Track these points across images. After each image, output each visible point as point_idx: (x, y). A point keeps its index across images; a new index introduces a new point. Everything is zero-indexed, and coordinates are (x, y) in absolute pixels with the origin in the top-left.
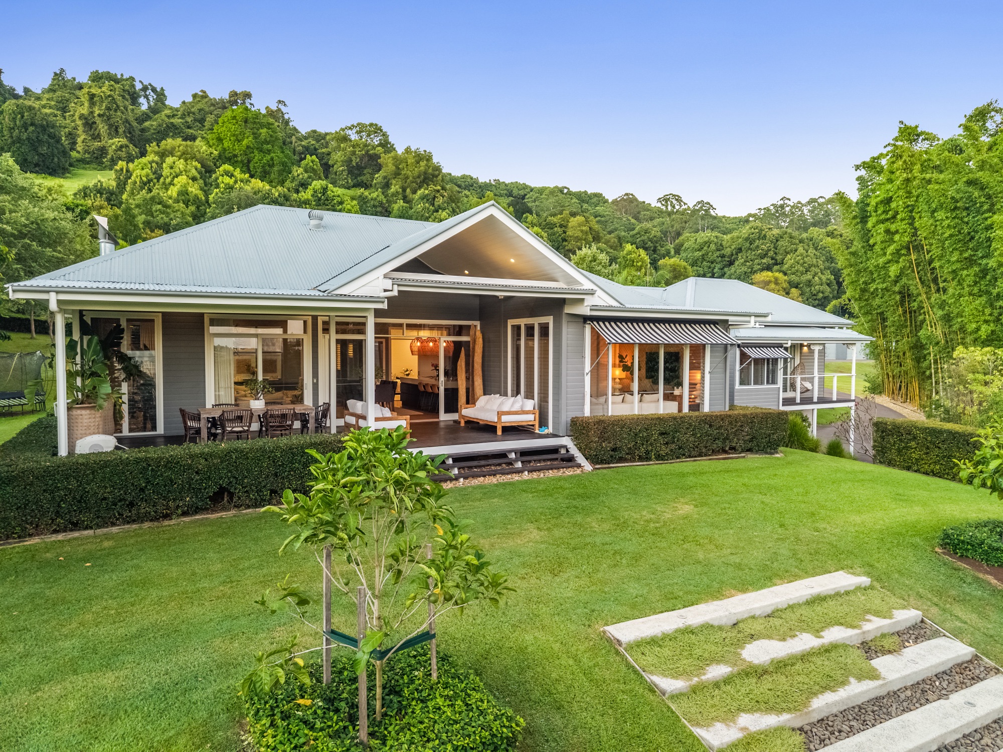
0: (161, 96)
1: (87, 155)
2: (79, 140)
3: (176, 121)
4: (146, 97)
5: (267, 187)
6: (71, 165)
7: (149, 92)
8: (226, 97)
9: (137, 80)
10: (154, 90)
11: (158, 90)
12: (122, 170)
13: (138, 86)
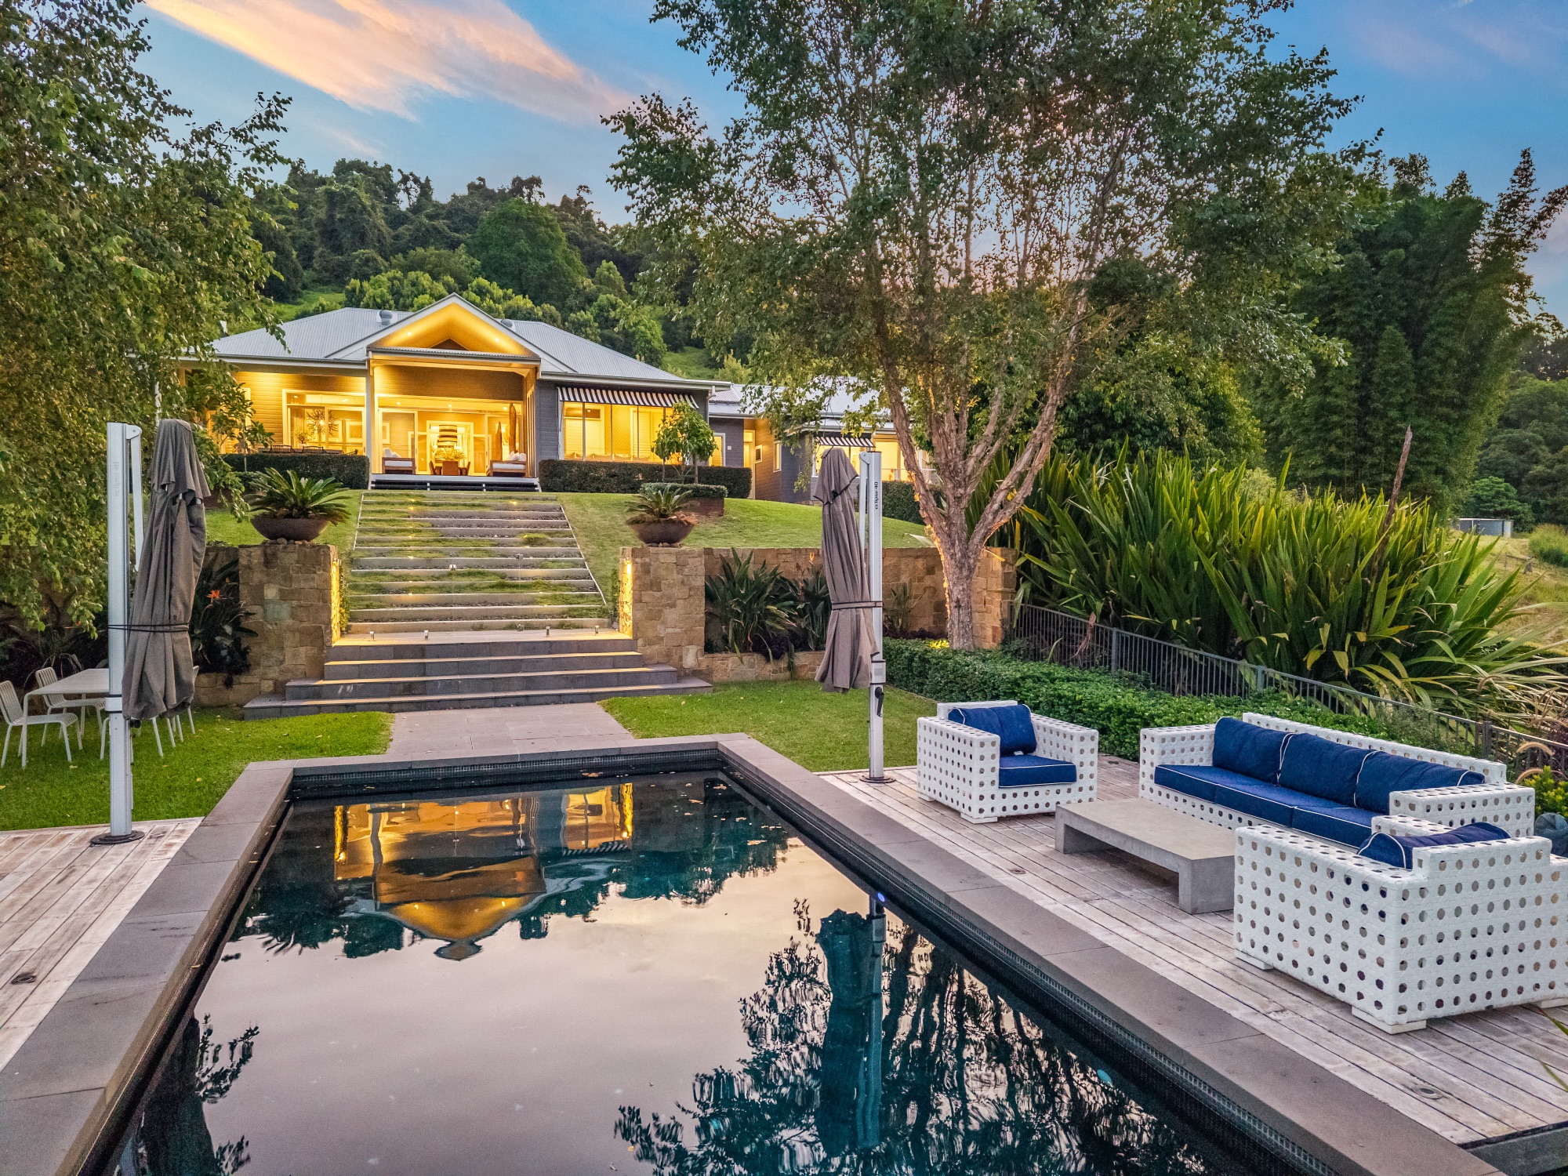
0: (425, 188)
1: (325, 274)
2: (317, 253)
3: (440, 223)
4: (407, 190)
5: (530, 304)
6: (305, 287)
7: (410, 183)
8: (508, 185)
9: (395, 168)
10: (416, 180)
11: (423, 181)
12: (354, 290)
13: (396, 178)
